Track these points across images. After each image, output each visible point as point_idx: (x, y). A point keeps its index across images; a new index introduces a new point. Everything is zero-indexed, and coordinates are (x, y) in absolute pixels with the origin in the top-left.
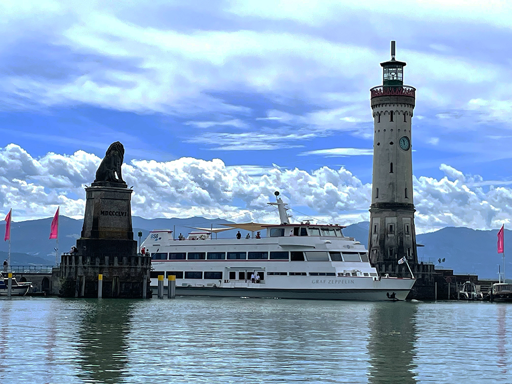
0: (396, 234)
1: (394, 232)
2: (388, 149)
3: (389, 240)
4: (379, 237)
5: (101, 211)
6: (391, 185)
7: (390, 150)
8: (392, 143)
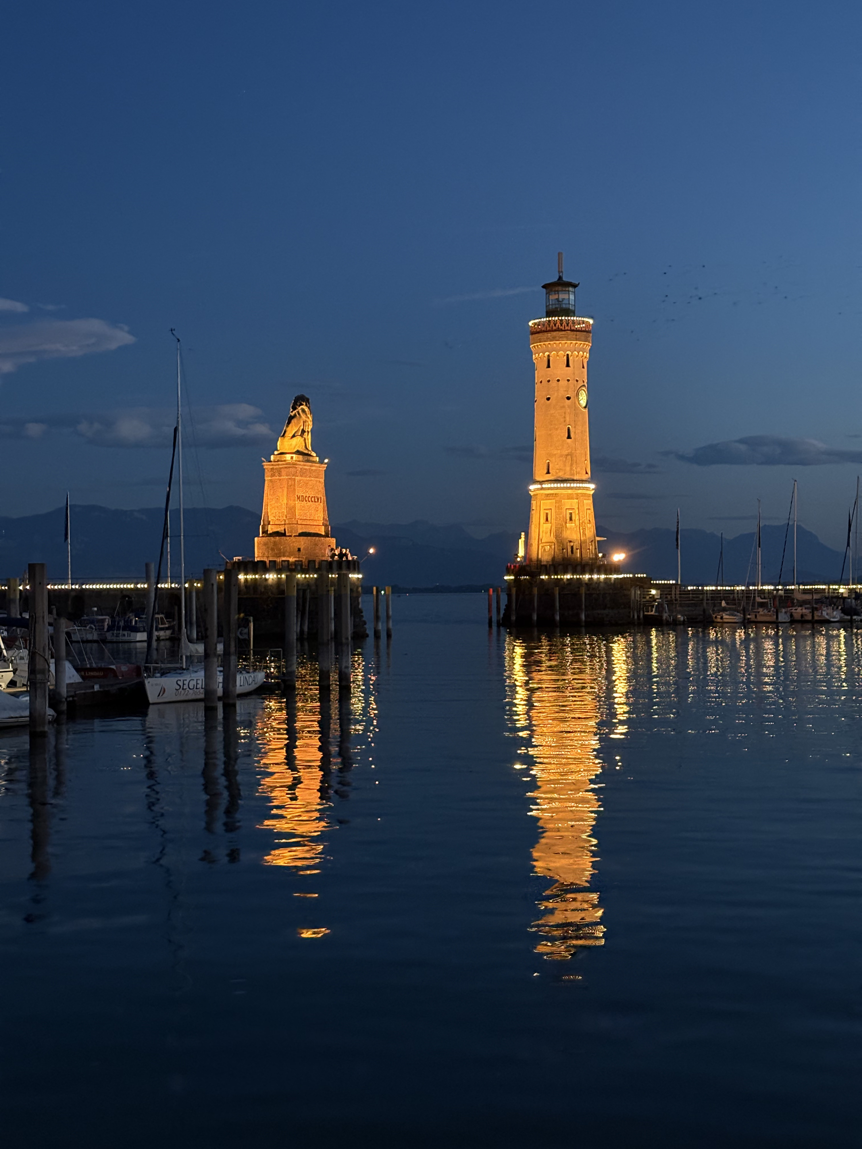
0: (577, 523)
1: (575, 520)
2: (564, 407)
3: (568, 532)
4: (554, 528)
5: (297, 496)
6: (569, 457)
7: (567, 406)
8: (568, 398)
